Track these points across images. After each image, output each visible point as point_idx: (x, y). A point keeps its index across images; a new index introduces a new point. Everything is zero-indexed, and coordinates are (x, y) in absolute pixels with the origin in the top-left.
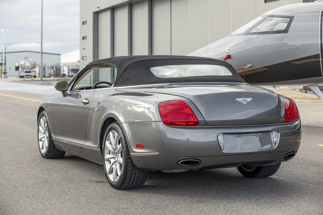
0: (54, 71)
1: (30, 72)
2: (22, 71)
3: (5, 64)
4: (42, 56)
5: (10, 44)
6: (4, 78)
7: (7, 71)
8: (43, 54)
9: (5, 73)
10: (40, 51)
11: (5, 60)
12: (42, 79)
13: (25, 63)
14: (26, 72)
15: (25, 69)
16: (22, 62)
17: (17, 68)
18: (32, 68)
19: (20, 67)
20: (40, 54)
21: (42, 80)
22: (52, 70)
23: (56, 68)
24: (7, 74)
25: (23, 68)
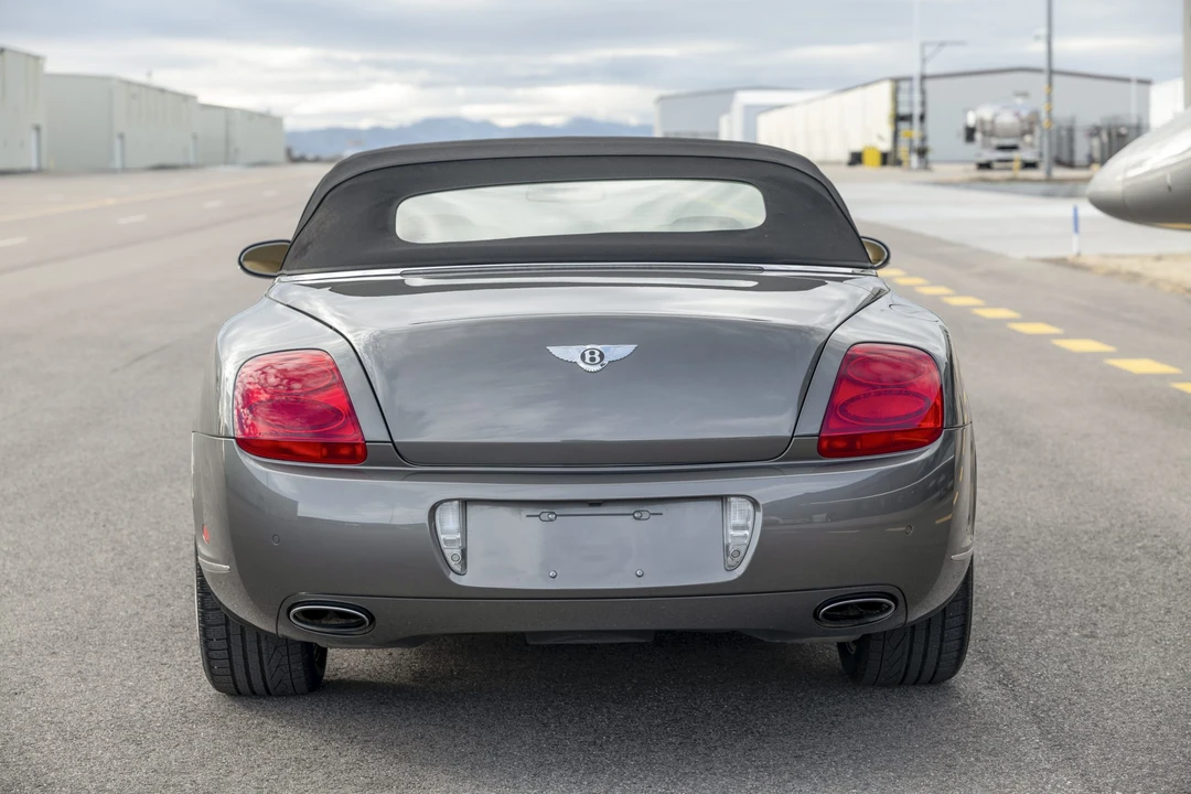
0: (1102, 144)
1: (1014, 148)
2: (985, 146)
3: (922, 118)
4: (1050, 84)
5: (942, 44)
6: (919, 169)
7: (930, 144)
8: (1057, 79)
9: (922, 152)
10: (1043, 64)
11: (923, 103)
12: (1049, 172)
13: (996, 115)
14: (1002, 148)
15: (998, 137)
16: (986, 113)
17: (970, 134)
18: (1023, 134)
19: (978, 128)
20: (1043, 78)
21: (1049, 180)
22: (1096, 142)
23: (1109, 135)
24: (930, 156)
25: (989, 134)
